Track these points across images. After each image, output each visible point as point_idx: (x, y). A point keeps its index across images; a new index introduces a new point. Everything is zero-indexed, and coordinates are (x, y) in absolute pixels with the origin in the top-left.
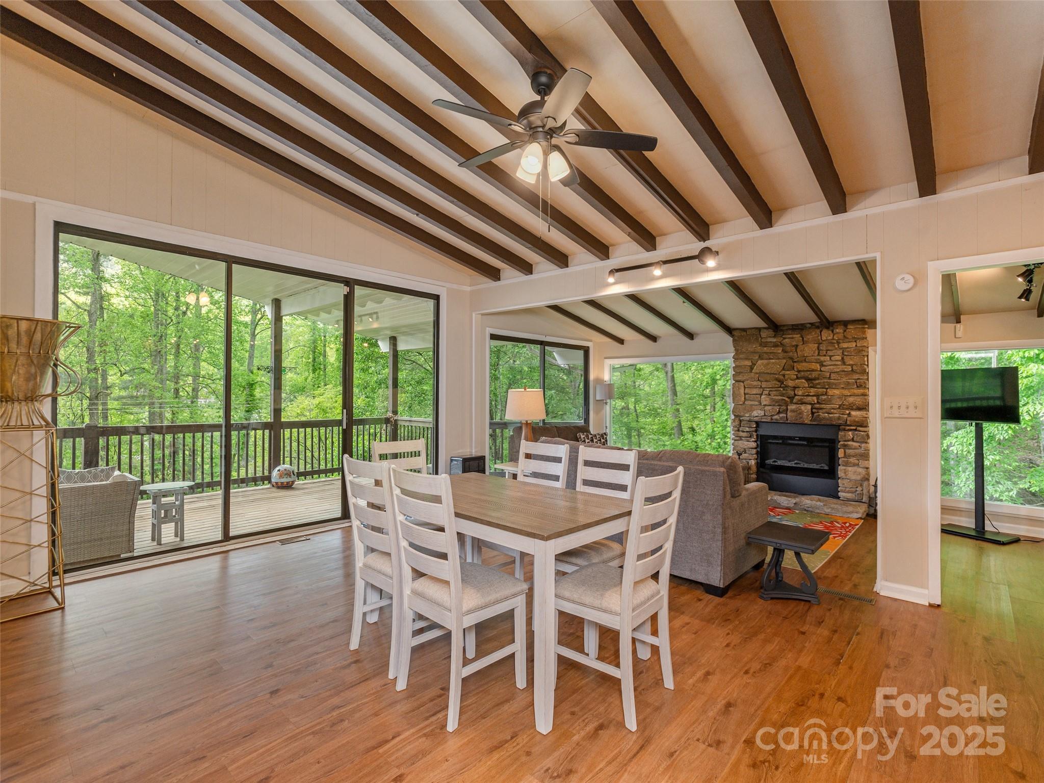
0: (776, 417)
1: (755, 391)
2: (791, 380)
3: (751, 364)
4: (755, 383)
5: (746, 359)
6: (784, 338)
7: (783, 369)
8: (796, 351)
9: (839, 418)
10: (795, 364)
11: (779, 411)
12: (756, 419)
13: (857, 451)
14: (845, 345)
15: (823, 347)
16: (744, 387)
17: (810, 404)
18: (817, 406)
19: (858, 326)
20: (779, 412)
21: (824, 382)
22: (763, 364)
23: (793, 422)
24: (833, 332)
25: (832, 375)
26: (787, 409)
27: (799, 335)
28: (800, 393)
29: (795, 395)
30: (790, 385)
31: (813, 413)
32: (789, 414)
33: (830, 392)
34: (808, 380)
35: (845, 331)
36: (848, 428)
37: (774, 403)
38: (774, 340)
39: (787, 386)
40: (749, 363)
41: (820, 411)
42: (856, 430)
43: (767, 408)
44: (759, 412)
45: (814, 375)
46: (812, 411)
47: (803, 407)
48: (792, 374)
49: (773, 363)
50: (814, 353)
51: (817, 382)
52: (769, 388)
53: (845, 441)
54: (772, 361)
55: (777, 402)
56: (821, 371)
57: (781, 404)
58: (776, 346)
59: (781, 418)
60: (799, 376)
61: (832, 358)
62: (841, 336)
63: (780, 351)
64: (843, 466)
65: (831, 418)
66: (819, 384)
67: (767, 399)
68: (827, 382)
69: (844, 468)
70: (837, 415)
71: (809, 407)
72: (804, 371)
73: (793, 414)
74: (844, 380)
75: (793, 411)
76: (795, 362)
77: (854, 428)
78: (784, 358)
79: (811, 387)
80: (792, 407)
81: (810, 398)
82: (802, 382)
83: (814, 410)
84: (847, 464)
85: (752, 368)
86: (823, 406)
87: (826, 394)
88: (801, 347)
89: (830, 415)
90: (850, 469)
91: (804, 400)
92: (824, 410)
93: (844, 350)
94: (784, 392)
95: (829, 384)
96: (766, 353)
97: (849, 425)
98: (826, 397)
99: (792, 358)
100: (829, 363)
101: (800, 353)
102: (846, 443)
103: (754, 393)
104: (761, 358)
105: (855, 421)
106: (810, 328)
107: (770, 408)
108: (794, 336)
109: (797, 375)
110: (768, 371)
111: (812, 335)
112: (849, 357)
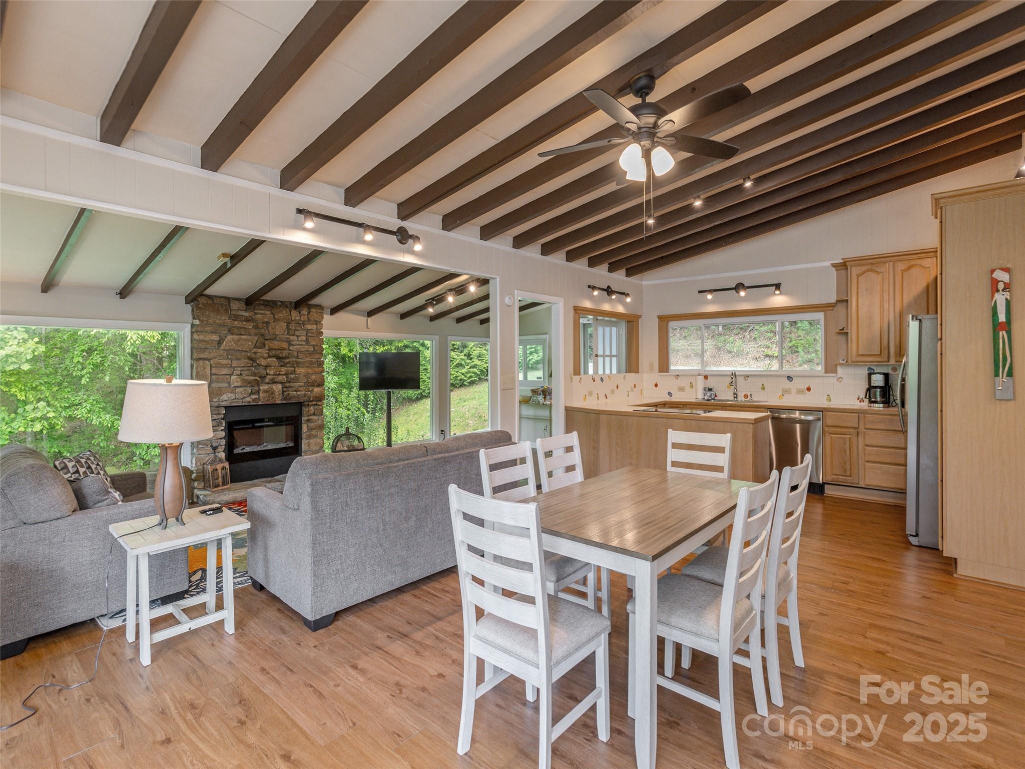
0: (248, 399)
1: (225, 371)
2: (264, 359)
3: (218, 339)
4: (224, 362)
5: (213, 332)
6: (256, 314)
7: (255, 347)
8: (267, 327)
9: (305, 395)
10: (266, 342)
11: (252, 391)
12: (224, 404)
13: (316, 423)
14: (309, 327)
15: (292, 326)
16: (211, 366)
17: (281, 383)
18: (288, 385)
19: (318, 311)
20: (252, 393)
21: (293, 361)
22: (233, 340)
23: (266, 403)
24: (300, 313)
25: (299, 354)
26: (259, 389)
27: (269, 312)
28: (272, 372)
29: (267, 374)
30: (263, 364)
31: (283, 392)
32: (261, 395)
33: (298, 370)
34: (279, 358)
35: (309, 313)
36: (311, 403)
37: (246, 384)
38: (247, 314)
39: (259, 365)
40: (215, 338)
41: (290, 389)
42: (316, 405)
43: (238, 390)
44: (230, 395)
45: (285, 353)
46: (282, 390)
47: (274, 387)
48: (263, 352)
49: (245, 340)
50: (285, 331)
51: (288, 361)
52: (239, 367)
53: (308, 416)
54: (243, 337)
55: (249, 383)
56: (290, 350)
57: (253, 384)
58: (248, 320)
59: (254, 400)
60: (271, 354)
61: (300, 338)
62: (306, 319)
63: (251, 327)
64: (307, 439)
65: (298, 395)
66: (288, 363)
67: (239, 380)
68: (296, 361)
69: (307, 441)
70: (303, 393)
71: (280, 386)
72: (276, 349)
73: (266, 395)
74: (308, 359)
75: (265, 391)
76: (266, 340)
77: (315, 403)
78: (256, 335)
79: (282, 366)
80: (264, 387)
81: (280, 378)
82: (274, 361)
83: (285, 389)
84: (309, 437)
85: (220, 343)
86: (292, 384)
87: (294, 372)
88: (272, 324)
89: (299, 393)
90: (312, 441)
91: (277, 380)
92: (293, 389)
93: (308, 331)
94: (257, 371)
95: (297, 363)
96: (237, 328)
97: (311, 401)
98: (294, 375)
99: (263, 335)
100: (297, 343)
101: (271, 331)
102: (309, 418)
103: (224, 373)
104: (231, 332)
105: (316, 397)
106: (281, 306)
107: (241, 389)
108: (267, 312)
109: (268, 353)
110: (240, 348)
111: (283, 314)
112: (312, 338)
